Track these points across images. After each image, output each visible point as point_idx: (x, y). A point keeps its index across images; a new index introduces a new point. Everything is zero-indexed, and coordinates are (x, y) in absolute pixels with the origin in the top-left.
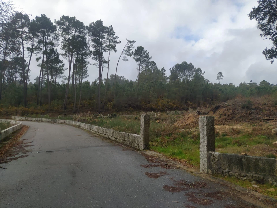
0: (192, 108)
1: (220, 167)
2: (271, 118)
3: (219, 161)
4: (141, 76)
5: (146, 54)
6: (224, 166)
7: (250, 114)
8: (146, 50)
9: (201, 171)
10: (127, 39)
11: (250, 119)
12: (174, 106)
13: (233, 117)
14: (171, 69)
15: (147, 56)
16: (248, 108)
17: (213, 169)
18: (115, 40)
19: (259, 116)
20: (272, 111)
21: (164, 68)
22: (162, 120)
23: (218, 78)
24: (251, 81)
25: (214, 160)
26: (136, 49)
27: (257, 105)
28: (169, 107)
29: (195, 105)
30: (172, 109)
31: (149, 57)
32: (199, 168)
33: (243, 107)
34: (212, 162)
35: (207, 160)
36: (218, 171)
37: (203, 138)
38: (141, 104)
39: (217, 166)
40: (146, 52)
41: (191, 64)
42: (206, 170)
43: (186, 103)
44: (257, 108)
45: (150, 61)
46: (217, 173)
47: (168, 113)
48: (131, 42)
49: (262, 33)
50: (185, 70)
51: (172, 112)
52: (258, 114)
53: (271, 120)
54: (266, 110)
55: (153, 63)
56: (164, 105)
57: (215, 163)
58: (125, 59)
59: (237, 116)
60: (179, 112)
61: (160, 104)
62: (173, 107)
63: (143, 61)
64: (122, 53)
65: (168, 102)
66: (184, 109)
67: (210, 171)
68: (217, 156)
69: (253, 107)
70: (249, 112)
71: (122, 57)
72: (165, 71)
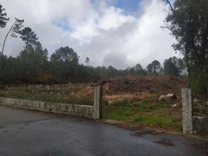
0: (71, 82)
1: (205, 128)
2: (142, 90)
3: (203, 124)
4: (24, 53)
5: (33, 34)
6: (207, 127)
7: (130, 87)
8: (34, 32)
9: (184, 132)
10: (15, 18)
11: (130, 91)
12: (58, 80)
13: (119, 89)
14: (57, 51)
15: (34, 37)
16: (127, 83)
17: (198, 130)
18: (4, 17)
19: (135, 88)
20: (141, 85)
21: (47, 49)
22: (56, 92)
23: (86, 62)
24: (103, 66)
25: (199, 123)
26: (24, 29)
27: (132, 81)
28: (54, 81)
29: (74, 80)
30: (56, 83)
31: (36, 37)
32: (182, 130)
33: (125, 83)
34: (197, 124)
35: (192, 124)
36: (202, 131)
37: (187, 106)
38: (29, 77)
39: (202, 127)
40: (33, 33)
41: (72, 49)
42: (191, 131)
43: (67, 78)
44: (133, 83)
45: (37, 41)
46: (202, 133)
47: (54, 86)
48: (19, 21)
49: (171, 32)
50: (67, 53)
51: (57, 85)
52: (134, 87)
53: (142, 91)
54: (137, 85)
55: (39, 44)
56: (50, 79)
57: (200, 125)
58: (14, 35)
59: (122, 88)
60: (63, 85)
61: (45, 78)
62: (56, 81)
63: (30, 41)
64: (11, 30)
65: (53, 77)
66: (65, 83)
67: (195, 132)
68: (201, 120)
69: (131, 82)
70: (129, 86)
71: (11, 33)
72: (47, 52)
